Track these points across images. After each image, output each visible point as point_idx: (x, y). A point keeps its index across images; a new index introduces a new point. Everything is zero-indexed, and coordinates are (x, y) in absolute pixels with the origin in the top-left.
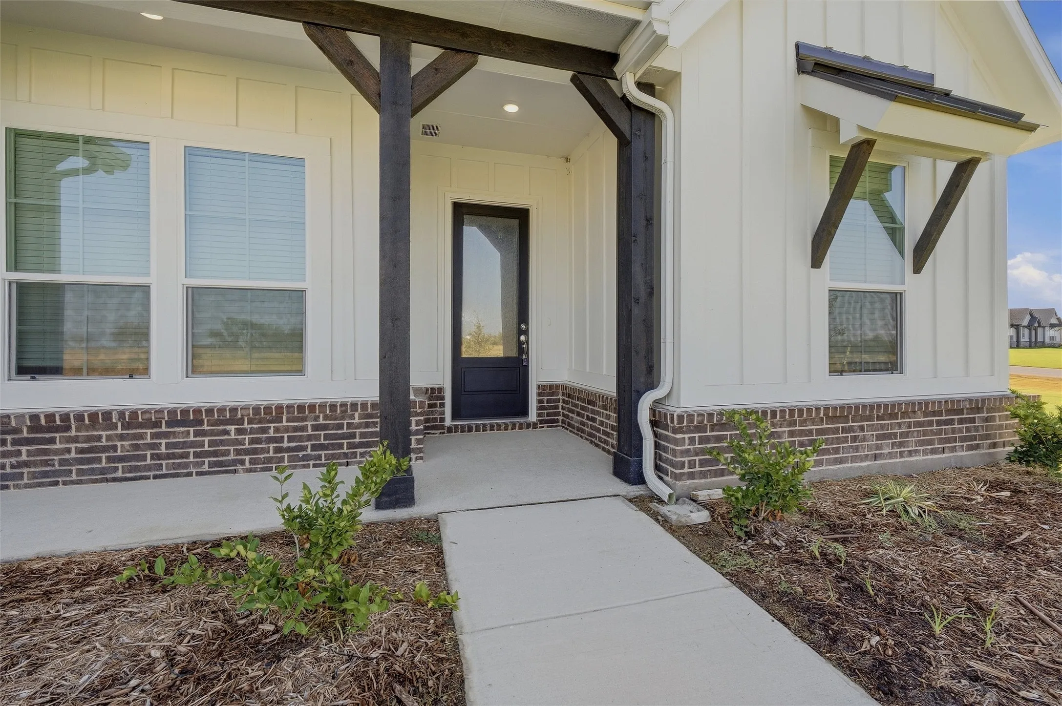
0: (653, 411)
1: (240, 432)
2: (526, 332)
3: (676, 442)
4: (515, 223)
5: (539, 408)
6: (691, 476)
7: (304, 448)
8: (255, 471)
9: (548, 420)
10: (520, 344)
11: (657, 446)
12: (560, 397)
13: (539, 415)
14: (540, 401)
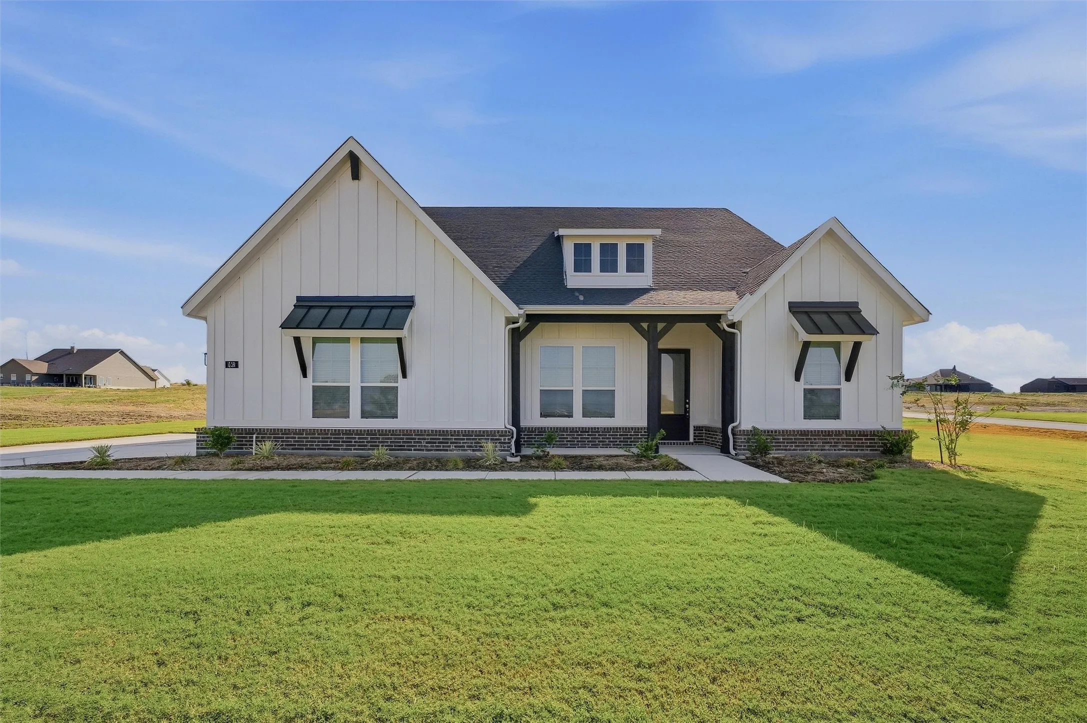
0: (732, 430)
1: (599, 435)
2: (689, 404)
3: (739, 439)
4: (683, 355)
5: (694, 436)
6: (744, 450)
7: (617, 442)
8: (603, 447)
9: (698, 442)
10: (686, 408)
11: (734, 442)
12: (704, 432)
13: (694, 439)
14: (694, 433)
